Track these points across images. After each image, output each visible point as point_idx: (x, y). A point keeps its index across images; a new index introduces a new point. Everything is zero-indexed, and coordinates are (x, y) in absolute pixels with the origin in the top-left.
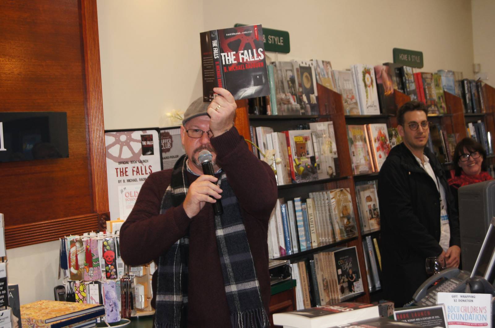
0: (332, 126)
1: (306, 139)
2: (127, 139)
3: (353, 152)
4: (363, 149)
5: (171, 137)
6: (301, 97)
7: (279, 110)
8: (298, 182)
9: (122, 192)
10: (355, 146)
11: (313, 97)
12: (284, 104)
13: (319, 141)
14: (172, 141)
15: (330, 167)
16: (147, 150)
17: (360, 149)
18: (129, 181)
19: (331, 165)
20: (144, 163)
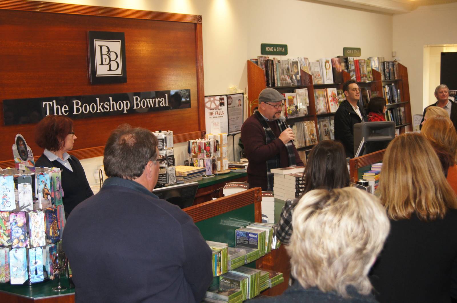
0: (307, 90)
1: (293, 97)
2: (214, 99)
3: (318, 103)
4: (323, 101)
5: (232, 98)
6: (292, 77)
7: (281, 84)
8: (289, 118)
9: (212, 122)
10: (319, 100)
11: (298, 77)
12: (284, 80)
13: (300, 98)
14: (232, 100)
15: (305, 110)
16: (222, 104)
17: (322, 101)
18: (214, 117)
19: (305, 109)
20: (221, 110)
